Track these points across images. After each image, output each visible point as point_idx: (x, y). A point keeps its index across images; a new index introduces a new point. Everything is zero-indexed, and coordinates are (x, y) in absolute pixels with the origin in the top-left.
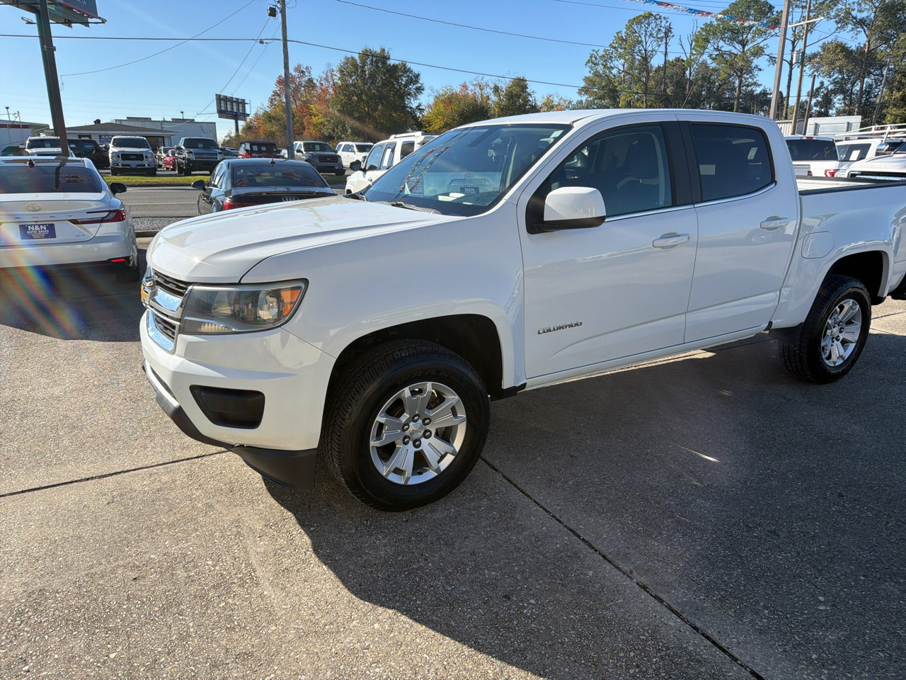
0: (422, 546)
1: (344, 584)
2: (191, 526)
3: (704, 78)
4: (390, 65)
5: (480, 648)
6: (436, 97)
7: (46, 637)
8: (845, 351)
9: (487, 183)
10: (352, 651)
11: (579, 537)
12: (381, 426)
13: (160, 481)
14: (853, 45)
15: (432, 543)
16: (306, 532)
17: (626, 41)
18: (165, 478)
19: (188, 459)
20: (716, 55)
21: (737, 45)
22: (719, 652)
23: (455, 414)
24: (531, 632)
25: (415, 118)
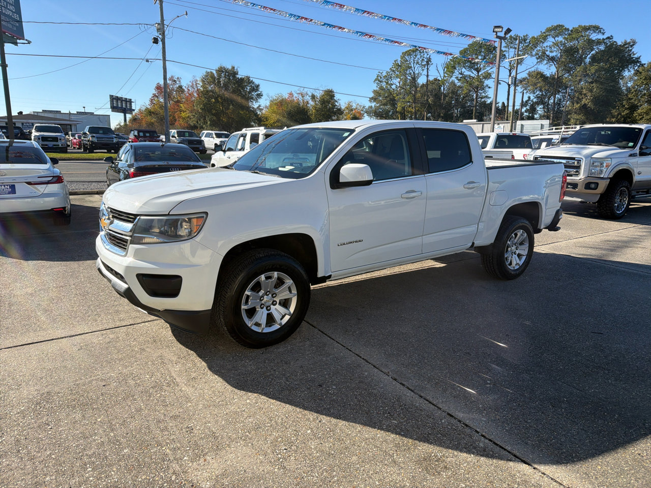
0: (272, 364)
1: (228, 383)
2: (133, 360)
3: (453, 92)
4: (238, 78)
5: (305, 408)
6: (271, 101)
7: (57, 413)
8: (520, 261)
9: (308, 161)
10: (236, 413)
11: (361, 357)
12: (248, 297)
13: (109, 338)
14: (548, 73)
15: (278, 363)
16: (203, 360)
17: (400, 66)
18: (111, 336)
19: (124, 326)
20: (461, 78)
21: (474, 71)
22: (432, 406)
23: (290, 291)
24: (334, 400)
25: (256, 115)
